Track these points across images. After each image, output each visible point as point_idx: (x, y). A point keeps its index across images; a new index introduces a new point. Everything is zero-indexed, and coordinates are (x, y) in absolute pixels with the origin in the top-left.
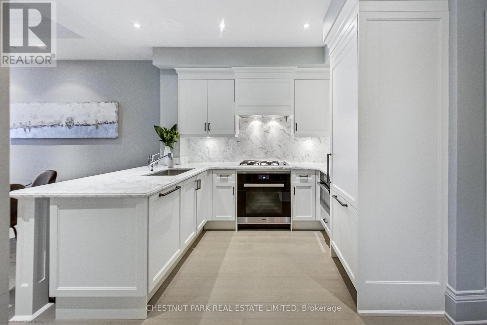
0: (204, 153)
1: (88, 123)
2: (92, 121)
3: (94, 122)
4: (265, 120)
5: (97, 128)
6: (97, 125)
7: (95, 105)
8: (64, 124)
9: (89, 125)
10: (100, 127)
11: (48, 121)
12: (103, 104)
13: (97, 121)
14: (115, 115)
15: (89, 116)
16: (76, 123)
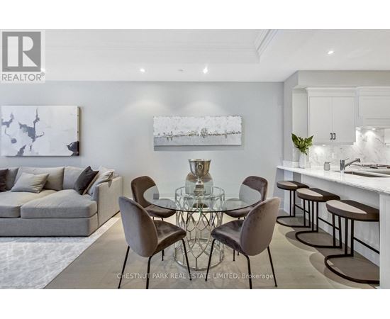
0: (313, 158)
1: (219, 133)
2: (221, 132)
3: (224, 133)
4: (363, 131)
5: (226, 137)
6: (226, 135)
7: (224, 118)
8: (200, 134)
9: (219, 135)
10: (228, 136)
11: (186, 132)
12: (231, 118)
13: (226, 131)
14: (240, 126)
15: (220, 127)
16: (209, 133)
